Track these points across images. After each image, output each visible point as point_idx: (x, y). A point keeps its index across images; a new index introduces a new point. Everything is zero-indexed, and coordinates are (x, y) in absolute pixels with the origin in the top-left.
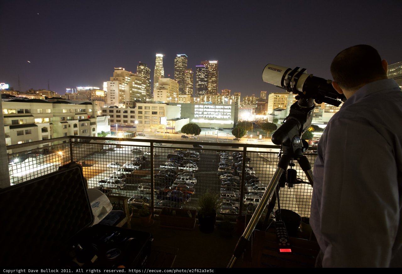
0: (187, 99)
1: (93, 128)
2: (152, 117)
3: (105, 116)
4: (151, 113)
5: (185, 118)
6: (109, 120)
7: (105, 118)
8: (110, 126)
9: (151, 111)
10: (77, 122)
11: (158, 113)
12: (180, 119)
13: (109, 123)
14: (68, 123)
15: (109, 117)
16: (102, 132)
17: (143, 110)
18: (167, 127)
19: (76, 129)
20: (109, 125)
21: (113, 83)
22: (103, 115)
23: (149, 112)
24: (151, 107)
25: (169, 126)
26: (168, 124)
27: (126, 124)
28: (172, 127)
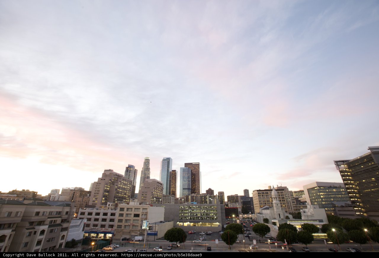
0: (171, 200)
1: (62, 235)
2: (134, 220)
3: (81, 220)
4: (133, 215)
5: (169, 221)
6: (85, 224)
7: (81, 222)
8: (84, 232)
9: (133, 213)
10: (46, 227)
11: (140, 215)
12: (164, 222)
13: (84, 228)
14: (35, 228)
15: (85, 221)
16: (73, 239)
17: (125, 212)
18: (148, 233)
19: (41, 237)
20: (83, 230)
21: (100, 184)
22: (80, 218)
23: (131, 214)
24: (133, 209)
25: (151, 231)
26: (150, 229)
27: (104, 229)
28: (154, 233)
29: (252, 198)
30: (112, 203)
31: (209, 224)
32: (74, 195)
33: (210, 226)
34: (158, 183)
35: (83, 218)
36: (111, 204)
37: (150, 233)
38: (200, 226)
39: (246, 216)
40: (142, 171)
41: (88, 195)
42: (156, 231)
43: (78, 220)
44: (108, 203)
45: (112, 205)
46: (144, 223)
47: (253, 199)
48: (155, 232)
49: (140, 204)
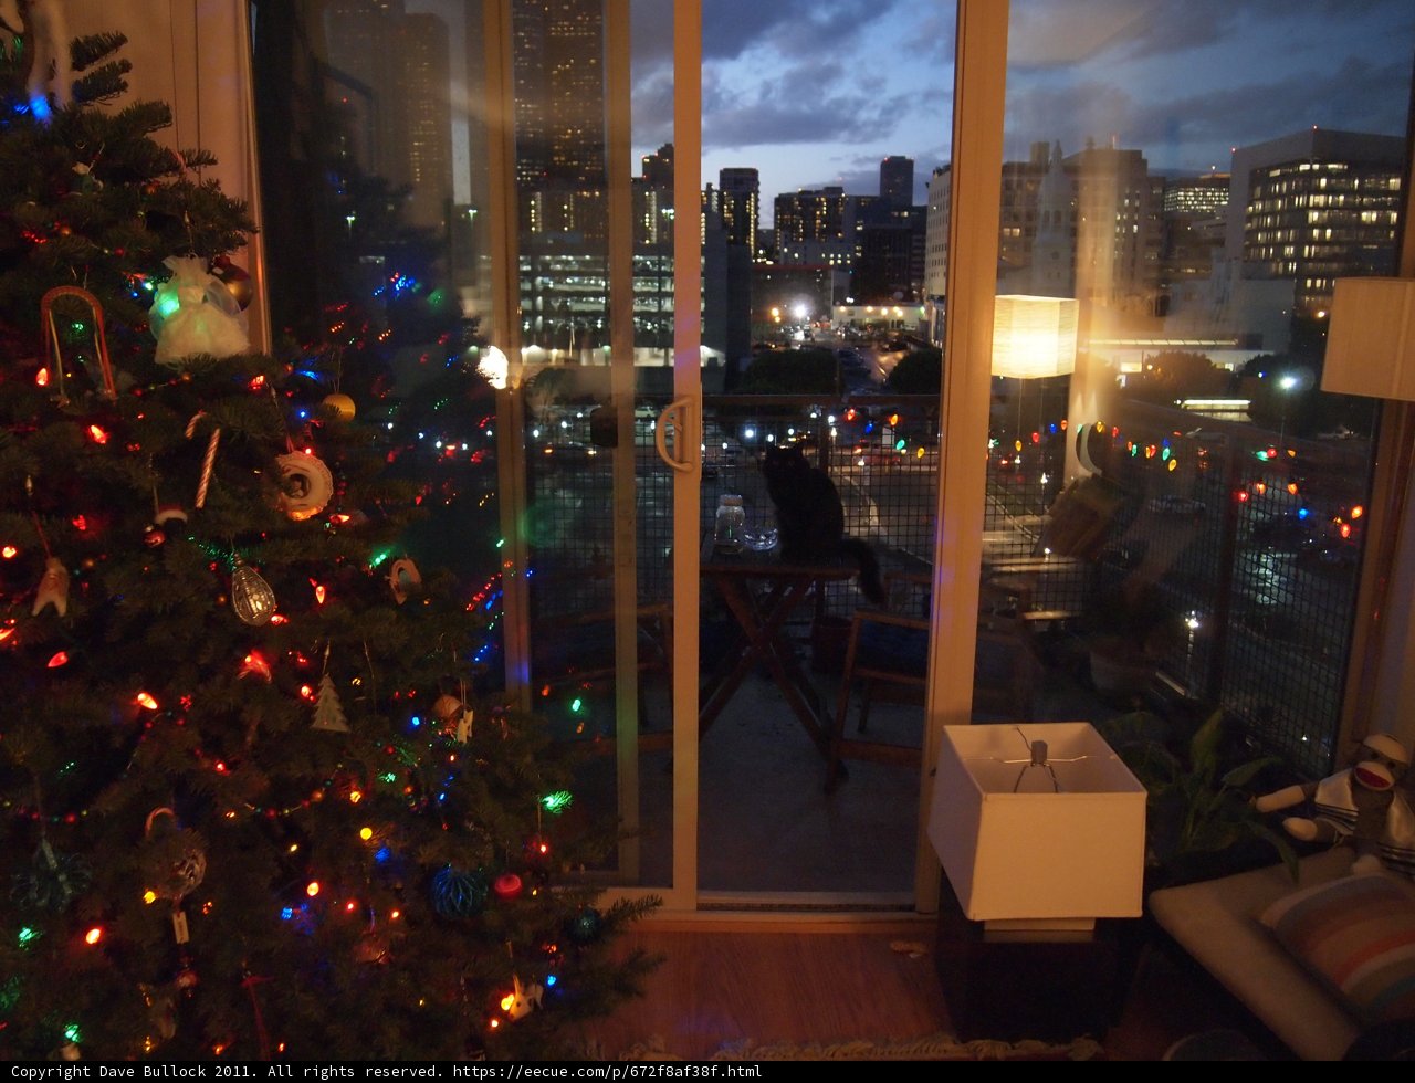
29: (923, 211)
31: (656, 357)
33: (659, 363)
38: (602, 364)
39: (869, 315)
47: (930, 218)
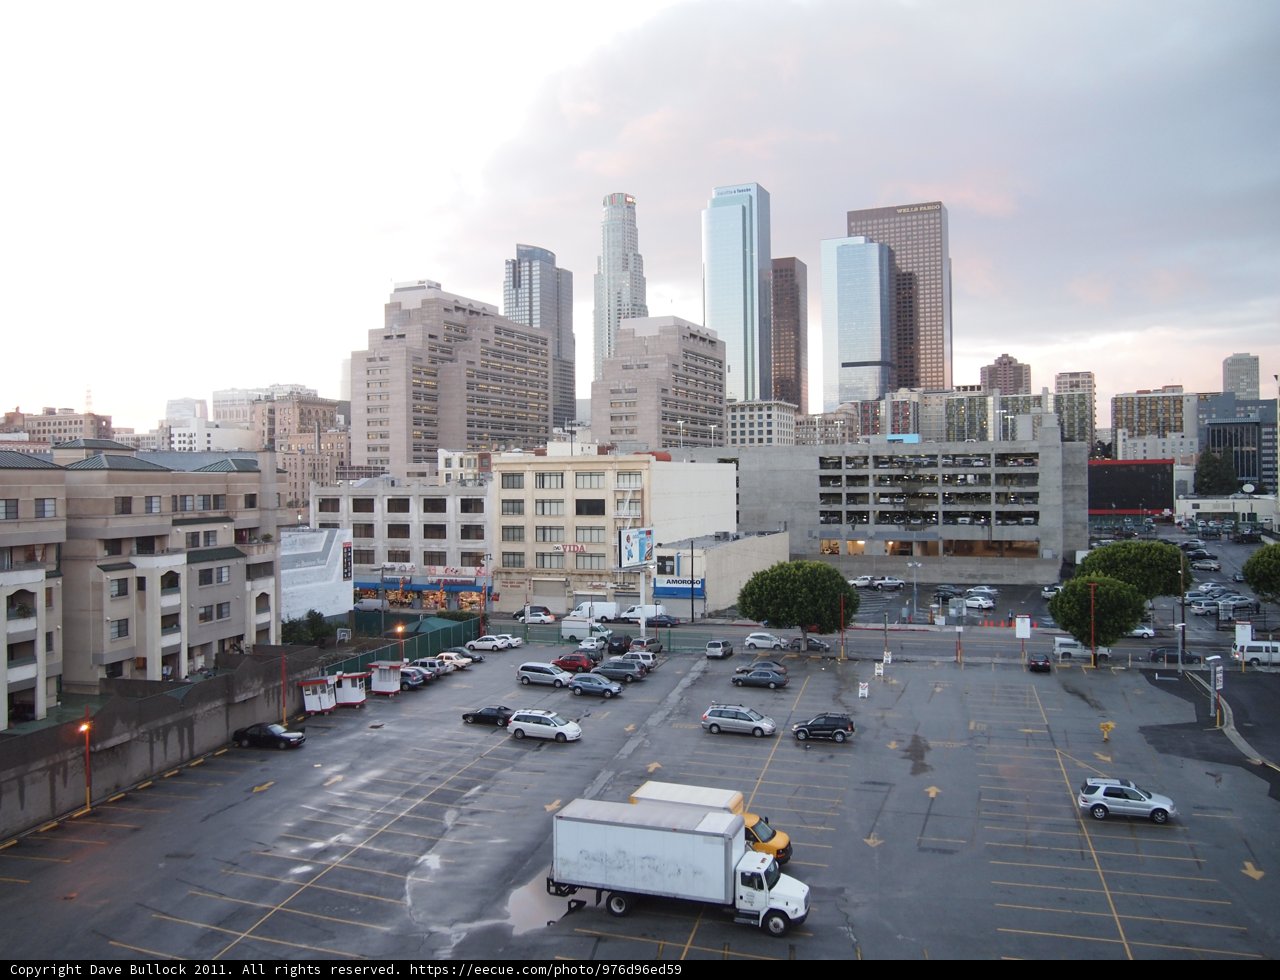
0: (774, 429)
1: (257, 594)
2: (578, 529)
3: (326, 532)
4: (570, 507)
5: (762, 534)
6: (347, 549)
7: (330, 541)
8: (350, 583)
9: (571, 493)
10: (177, 562)
11: (609, 507)
12: (738, 538)
13: (347, 566)
14: (134, 567)
15: (346, 535)
16: (312, 614)
17: (528, 493)
18: (658, 585)
19: (171, 601)
20: (347, 576)
21: (381, 359)
22: (323, 526)
23: (562, 501)
24: (569, 478)
25: (671, 578)
26: (668, 569)
27: (440, 570)
28: (690, 586)
29: (1272, 405)
30: (459, 454)
32: (272, 421)
34: (693, 336)
35: (336, 526)
36: (456, 457)
37: (669, 585)
39: (1216, 507)
40: (598, 277)
41: (341, 418)
42: (695, 579)
43: (314, 531)
44: (442, 454)
45: (461, 459)
46: (628, 539)
48: (692, 582)
49: (602, 450)
